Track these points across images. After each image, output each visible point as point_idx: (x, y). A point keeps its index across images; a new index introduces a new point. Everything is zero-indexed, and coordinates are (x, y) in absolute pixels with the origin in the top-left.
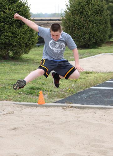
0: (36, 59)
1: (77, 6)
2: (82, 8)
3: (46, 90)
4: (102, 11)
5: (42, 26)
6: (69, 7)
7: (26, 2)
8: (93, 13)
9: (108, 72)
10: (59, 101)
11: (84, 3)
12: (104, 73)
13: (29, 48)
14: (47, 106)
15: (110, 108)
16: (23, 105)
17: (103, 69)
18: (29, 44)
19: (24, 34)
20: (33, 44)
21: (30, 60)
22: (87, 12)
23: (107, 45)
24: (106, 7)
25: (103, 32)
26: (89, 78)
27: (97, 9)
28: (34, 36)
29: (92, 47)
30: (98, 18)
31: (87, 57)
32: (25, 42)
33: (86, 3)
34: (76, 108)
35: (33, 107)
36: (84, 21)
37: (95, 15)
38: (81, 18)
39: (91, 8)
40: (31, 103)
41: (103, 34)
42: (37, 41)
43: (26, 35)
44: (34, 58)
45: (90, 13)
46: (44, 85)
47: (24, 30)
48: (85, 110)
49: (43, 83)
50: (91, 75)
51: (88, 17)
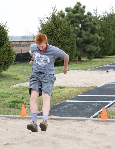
0: (13, 75)
1: (48, 29)
2: (52, 31)
3: (26, 104)
4: (69, 34)
5: (15, 46)
6: (41, 30)
7: (5, 25)
8: (61, 36)
9: (78, 86)
10: (39, 113)
11: (54, 27)
12: (75, 88)
13: (8, 66)
14: (29, 118)
15: (86, 120)
16: (7, 117)
17: (73, 84)
18: (8, 62)
19: (3, 53)
20: (11, 62)
21: (8, 76)
22: (57, 34)
23: (73, 63)
24: (72, 30)
25: (70, 52)
26: (63, 92)
27: (65, 32)
28: (11, 55)
29: (61, 65)
30: (66, 40)
31: (58, 73)
32: (4, 61)
33: (56, 27)
34: (55, 120)
35: (17, 120)
36: (54, 42)
37: (63, 38)
38: (51, 39)
39: (59, 31)
40: (14, 116)
41: (70, 54)
42: (14, 60)
43: (5, 54)
44: (12, 75)
45: (59, 35)
46: (24, 99)
47: (3, 50)
48: (64, 122)
49: (23, 97)
50: (64, 89)
51: (57, 39)
